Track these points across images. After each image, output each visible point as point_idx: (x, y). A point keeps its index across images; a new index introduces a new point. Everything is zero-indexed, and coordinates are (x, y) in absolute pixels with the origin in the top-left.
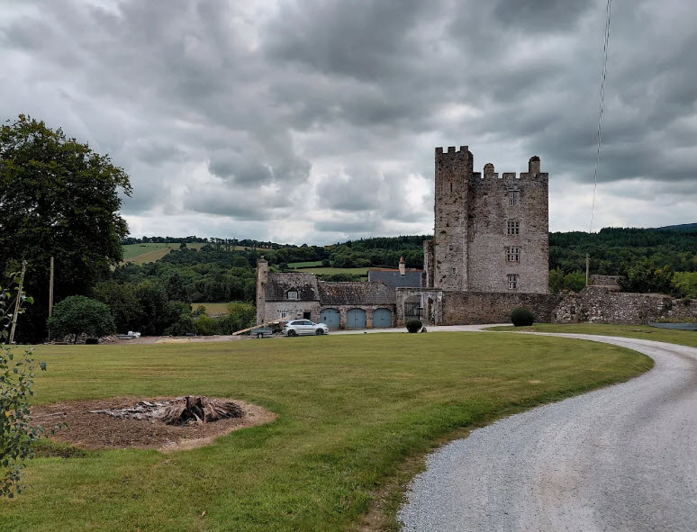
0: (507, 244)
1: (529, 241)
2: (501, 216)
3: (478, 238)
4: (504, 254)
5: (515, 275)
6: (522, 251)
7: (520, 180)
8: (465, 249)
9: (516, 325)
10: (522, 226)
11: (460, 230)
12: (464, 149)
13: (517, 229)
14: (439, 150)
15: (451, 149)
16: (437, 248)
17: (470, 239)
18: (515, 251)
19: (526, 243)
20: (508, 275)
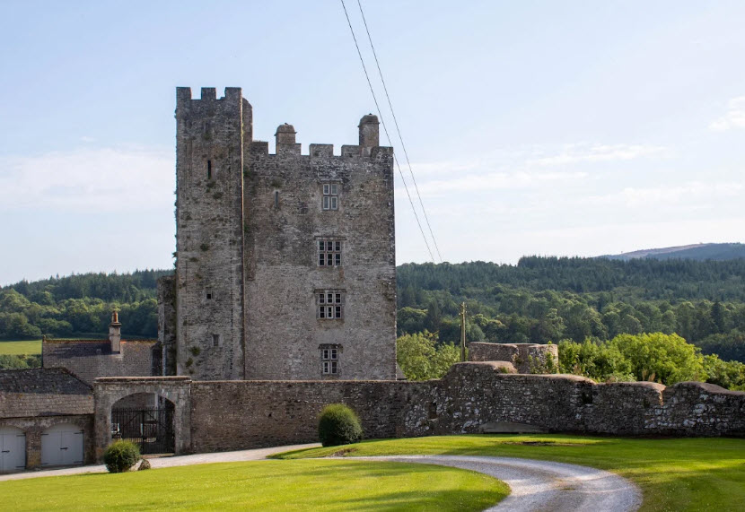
0: (319, 285)
1: (360, 279)
2: (307, 228)
3: (263, 273)
4: (314, 306)
5: (334, 346)
6: (348, 298)
7: (341, 158)
8: (237, 295)
9: (326, 445)
10: (346, 249)
11: (226, 255)
12: (233, 92)
13: (338, 257)
14: (183, 93)
15: (208, 93)
16: (181, 293)
17: (246, 273)
18: (334, 298)
19: (355, 283)
20: (322, 346)
